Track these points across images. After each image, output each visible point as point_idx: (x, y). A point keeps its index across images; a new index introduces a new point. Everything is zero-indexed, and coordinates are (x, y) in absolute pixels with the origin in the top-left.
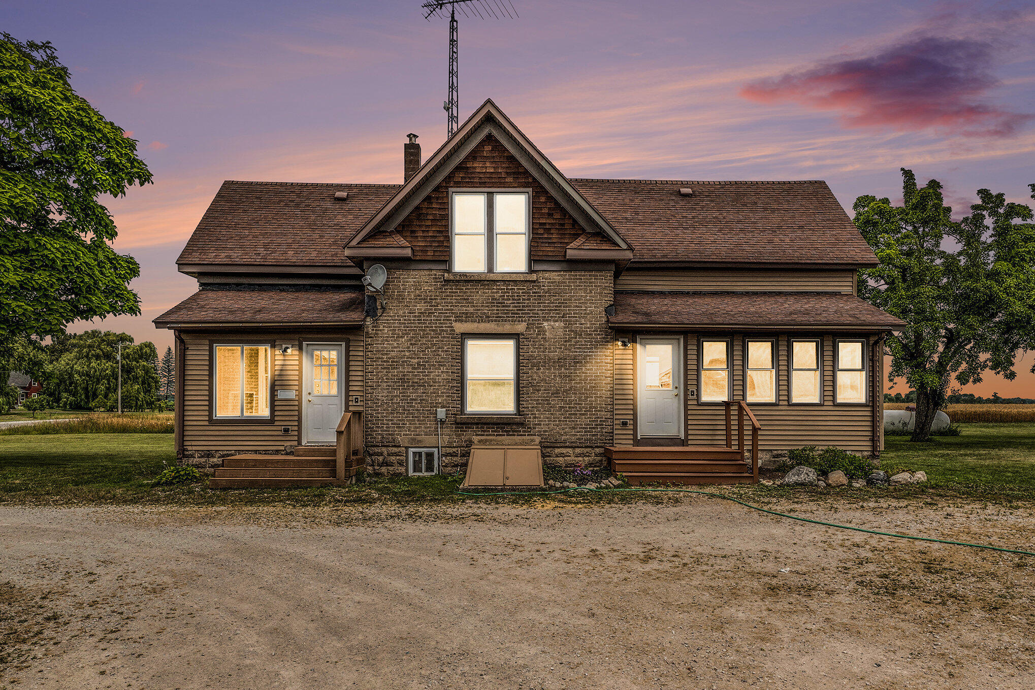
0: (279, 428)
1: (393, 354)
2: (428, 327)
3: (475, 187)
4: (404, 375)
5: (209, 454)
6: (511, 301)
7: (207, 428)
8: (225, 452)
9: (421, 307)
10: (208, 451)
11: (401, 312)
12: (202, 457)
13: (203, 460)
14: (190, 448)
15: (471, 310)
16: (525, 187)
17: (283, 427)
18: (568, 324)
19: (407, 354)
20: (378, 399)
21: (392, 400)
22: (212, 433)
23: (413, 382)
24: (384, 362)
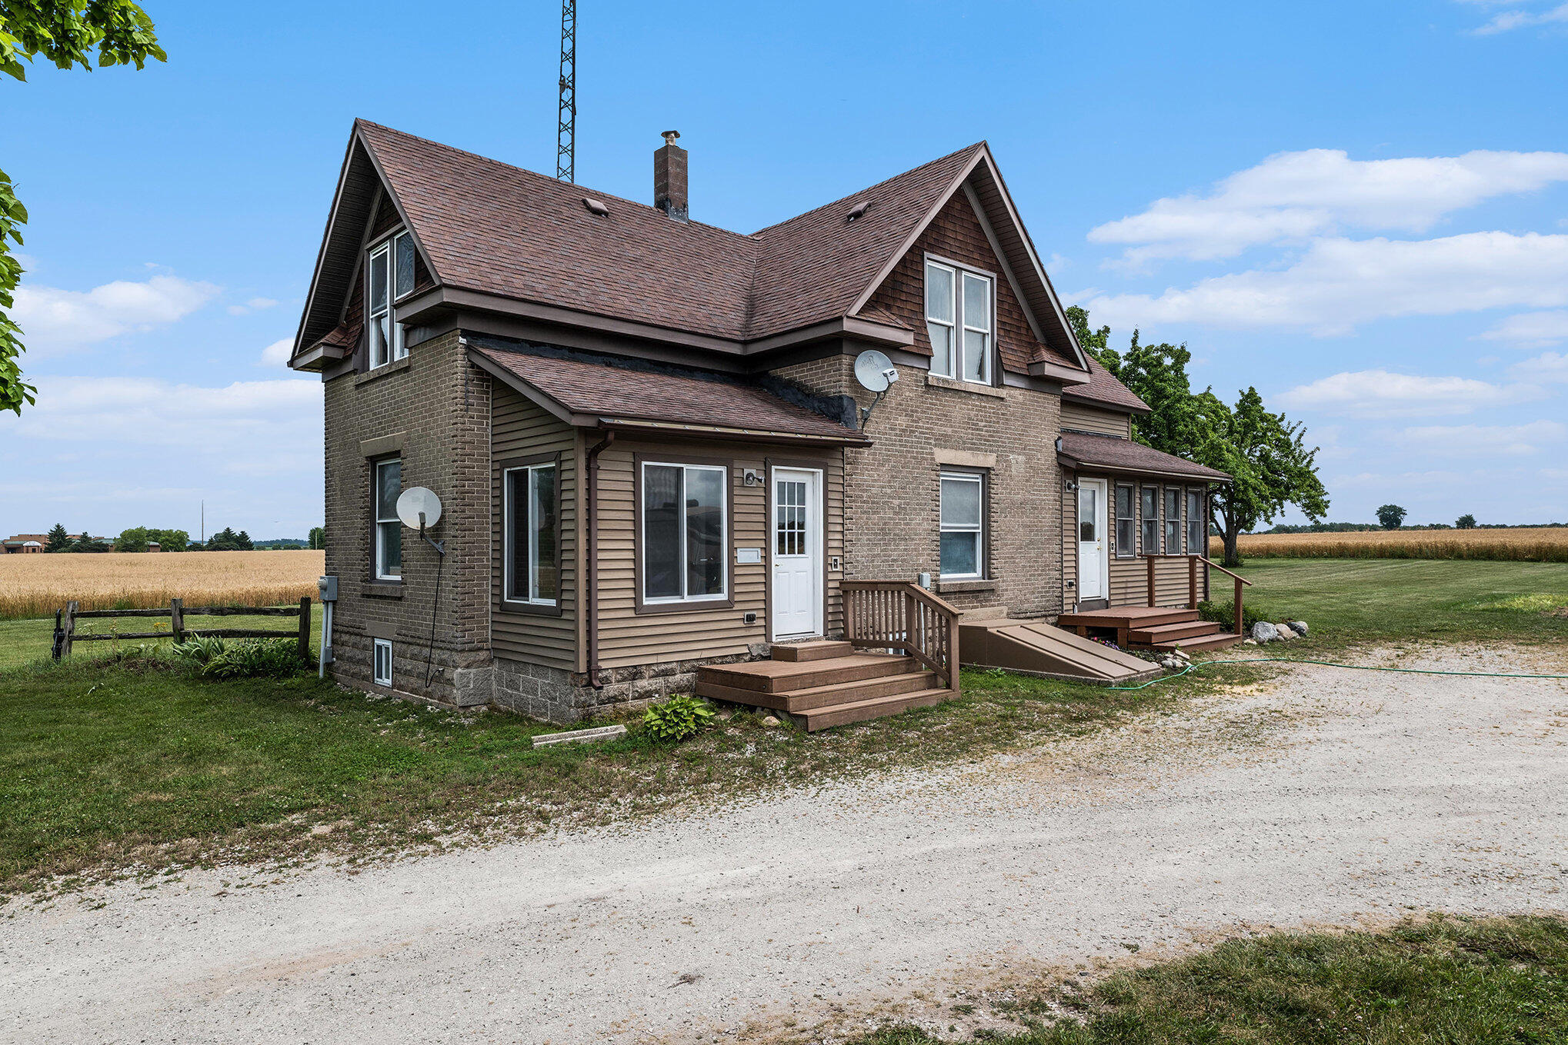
0: (740, 615)
1: (874, 490)
2: (909, 452)
3: (946, 256)
4: (885, 524)
5: (636, 674)
6: (984, 423)
7: (632, 623)
8: (663, 667)
9: (902, 421)
10: (635, 667)
11: (882, 427)
12: (624, 679)
13: (625, 685)
14: (603, 665)
15: (949, 431)
16: (990, 270)
17: (746, 613)
18: (1029, 459)
19: (889, 491)
20: (857, 561)
21: (873, 561)
22: (639, 632)
23: (895, 535)
24: (864, 502)
